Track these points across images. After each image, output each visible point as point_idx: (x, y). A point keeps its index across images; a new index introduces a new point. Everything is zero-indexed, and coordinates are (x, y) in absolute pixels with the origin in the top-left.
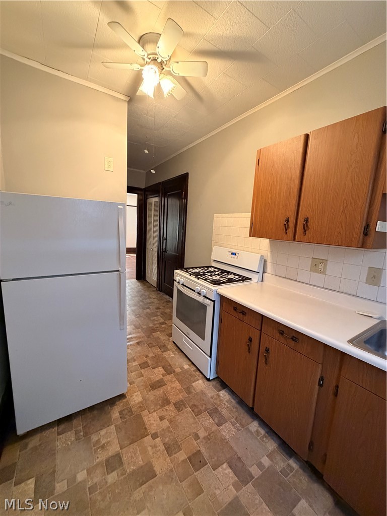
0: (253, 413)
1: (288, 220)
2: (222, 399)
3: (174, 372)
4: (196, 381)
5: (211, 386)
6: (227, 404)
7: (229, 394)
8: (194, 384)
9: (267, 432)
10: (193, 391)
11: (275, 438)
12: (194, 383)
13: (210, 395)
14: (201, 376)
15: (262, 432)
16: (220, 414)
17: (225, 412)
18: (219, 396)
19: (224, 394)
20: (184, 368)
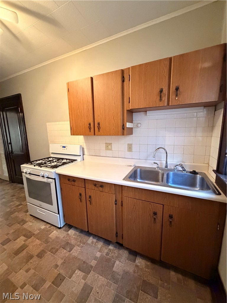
0: (89, 233)
1: (90, 124)
2: (70, 235)
3: (34, 234)
4: (52, 233)
5: (62, 231)
6: (74, 236)
7: (74, 230)
8: (50, 236)
9: (97, 240)
10: (51, 240)
11: (101, 240)
13: (62, 237)
14: (55, 228)
15: (95, 240)
16: (70, 244)
17: (73, 242)
18: (68, 234)
19: (72, 232)
20: (41, 229)
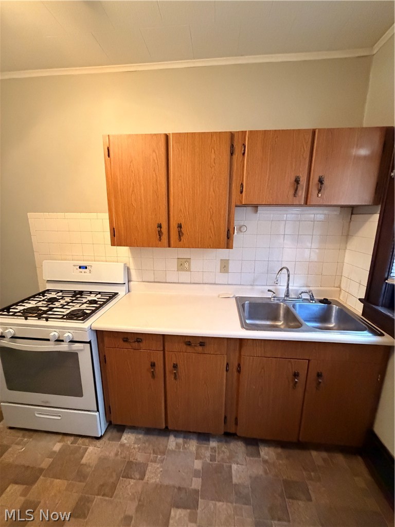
1: (160, 226)
2: (128, 445)
4: (84, 453)
5: (107, 442)
6: (136, 446)
7: (132, 433)
8: (84, 461)
9: (184, 438)
10: (89, 470)
11: (192, 436)
12: (84, 459)
13: (112, 454)
14: (87, 440)
15: (180, 440)
16: (136, 464)
17: (140, 457)
18: (123, 445)
19: (128, 438)
20: (55, 452)
